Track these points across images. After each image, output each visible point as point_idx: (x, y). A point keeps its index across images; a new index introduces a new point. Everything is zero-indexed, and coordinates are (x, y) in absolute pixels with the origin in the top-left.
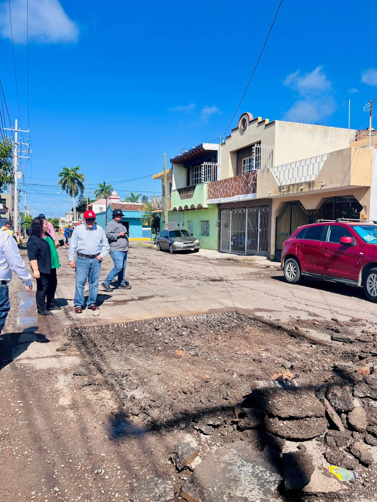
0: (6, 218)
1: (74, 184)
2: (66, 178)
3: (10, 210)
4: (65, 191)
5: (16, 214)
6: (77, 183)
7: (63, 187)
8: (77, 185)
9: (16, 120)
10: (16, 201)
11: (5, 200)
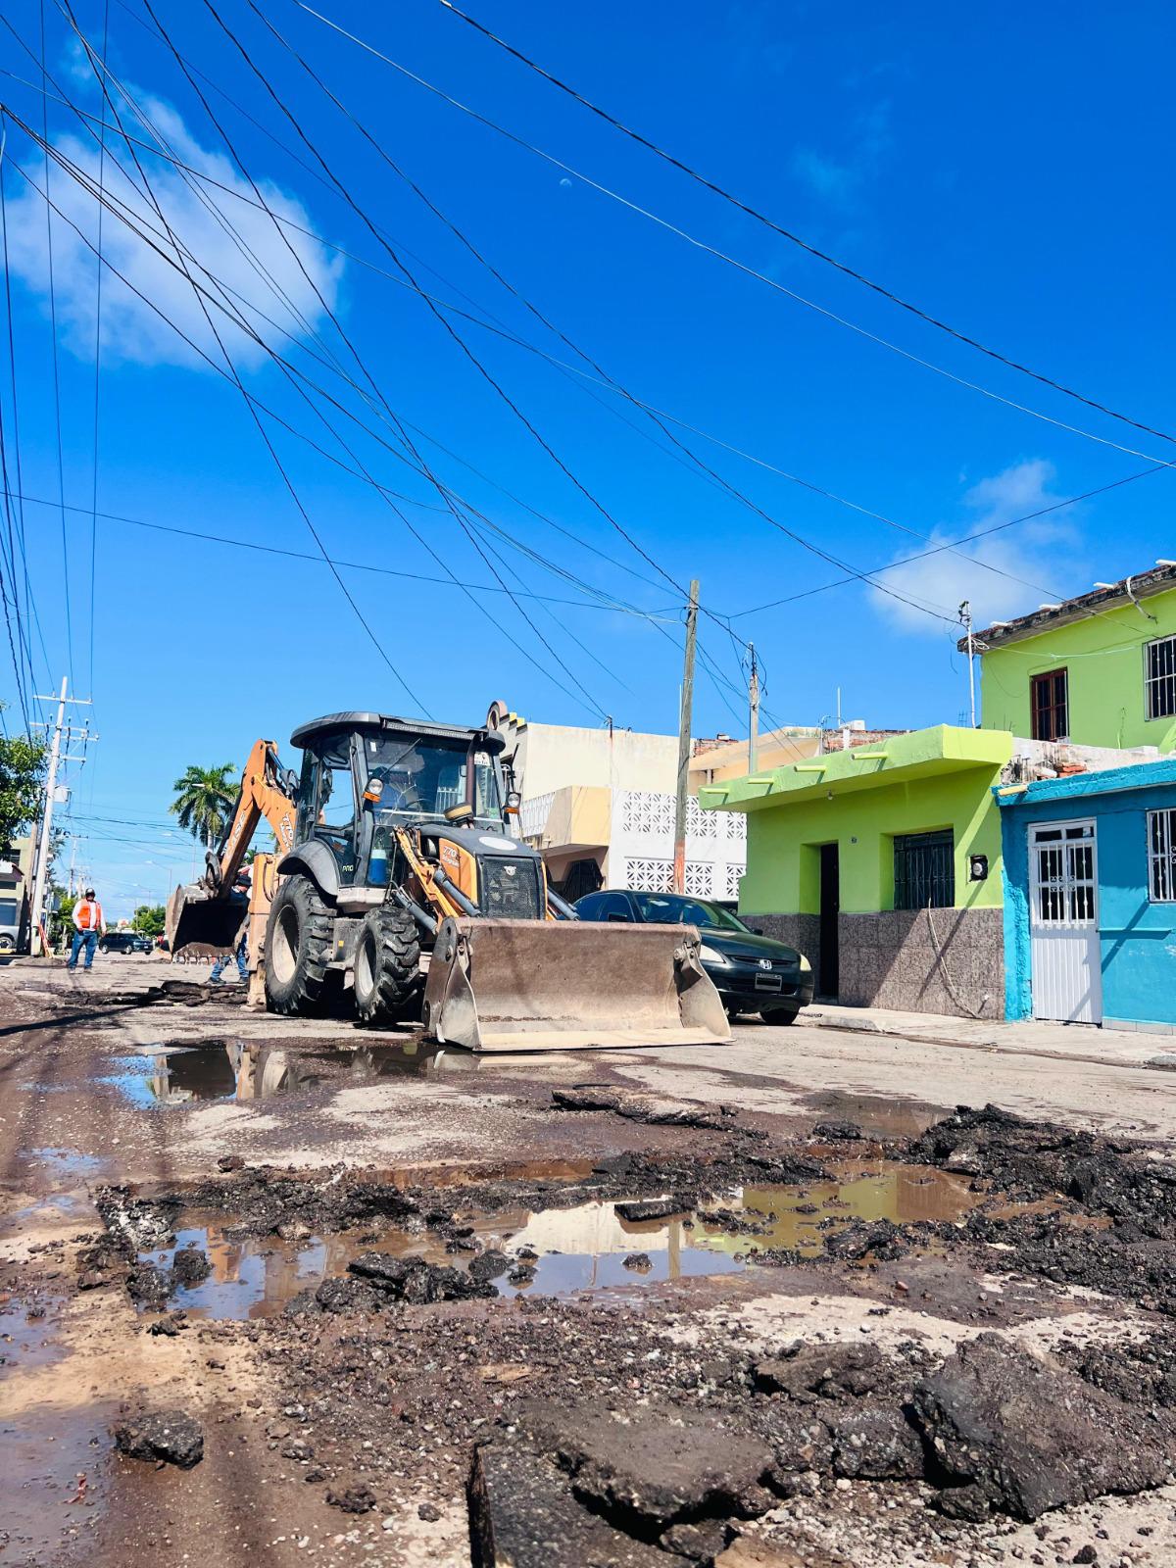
0: (14, 900)
1: (215, 811)
2: (193, 796)
3: (27, 877)
4: (189, 829)
5: (40, 889)
6: (223, 808)
7: (184, 821)
8: (222, 813)
9: (65, 679)
10: (44, 854)
11: (18, 852)
